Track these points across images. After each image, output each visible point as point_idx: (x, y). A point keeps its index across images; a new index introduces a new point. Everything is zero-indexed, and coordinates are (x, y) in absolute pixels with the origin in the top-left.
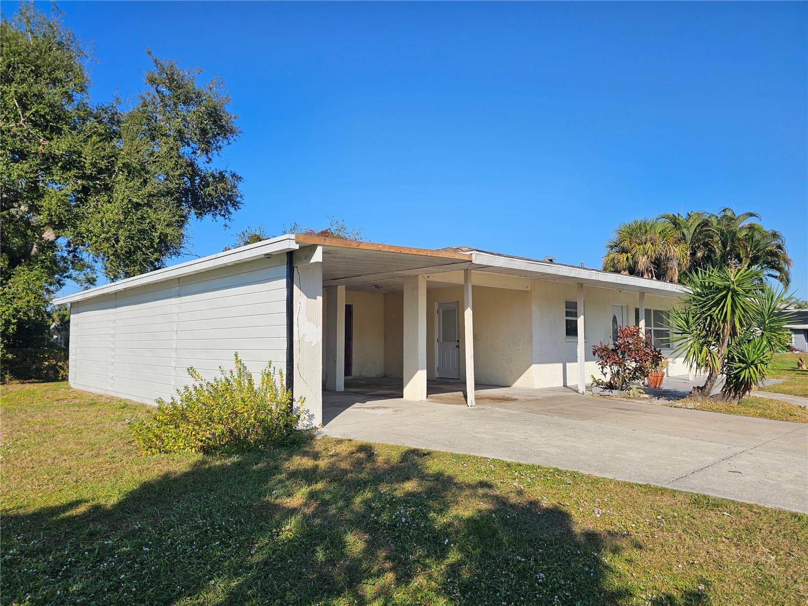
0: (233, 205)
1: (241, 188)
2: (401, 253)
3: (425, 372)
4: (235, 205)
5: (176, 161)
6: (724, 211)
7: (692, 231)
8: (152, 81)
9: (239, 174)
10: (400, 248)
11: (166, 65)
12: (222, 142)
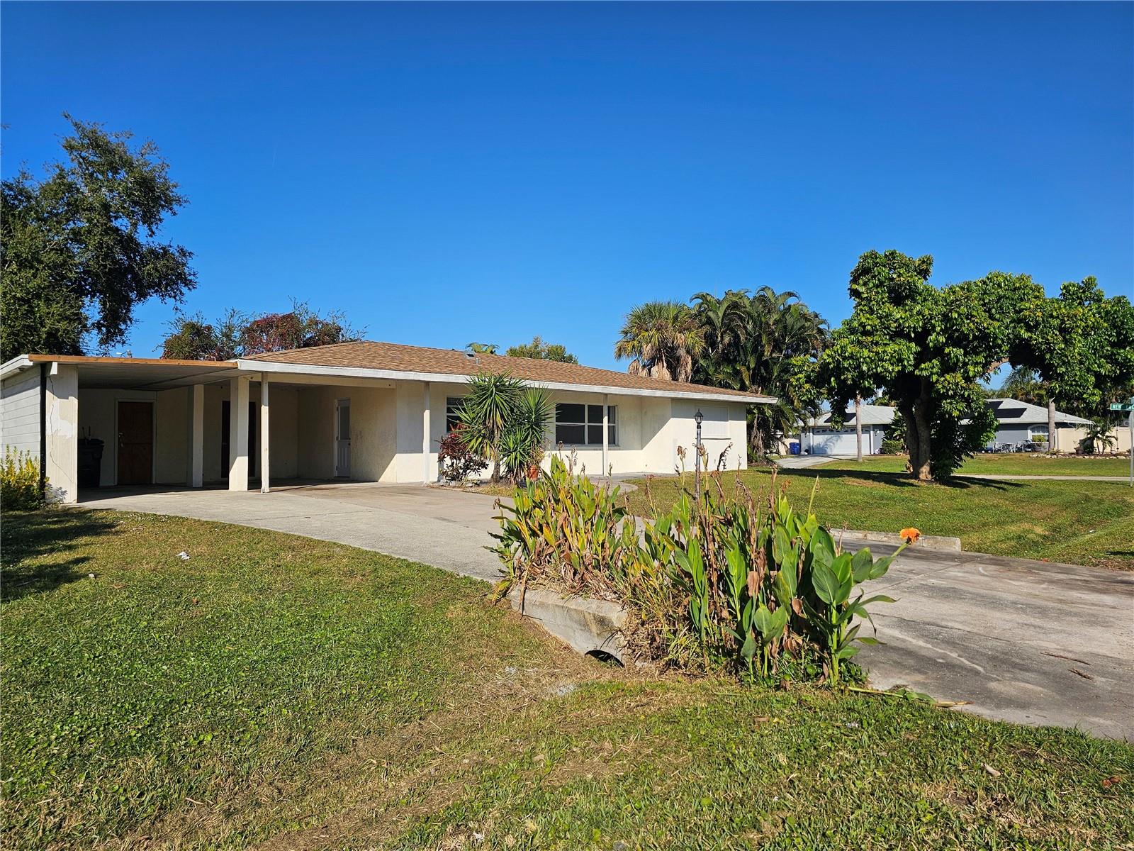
0: (186, 285)
1: (192, 265)
2: (147, 364)
3: (246, 458)
4: (187, 283)
5: (101, 239)
6: (763, 290)
7: (721, 314)
8: (71, 148)
9: (188, 248)
10: (146, 360)
11: (88, 128)
12: (164, 214)
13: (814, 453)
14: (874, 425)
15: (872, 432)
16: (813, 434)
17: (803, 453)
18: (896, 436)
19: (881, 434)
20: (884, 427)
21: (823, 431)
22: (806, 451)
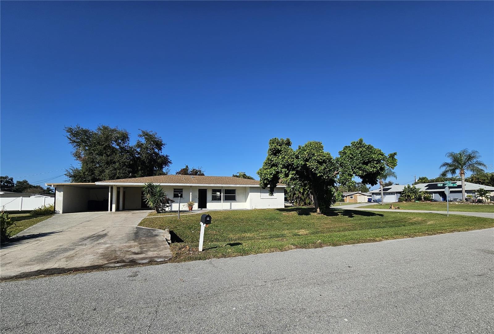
13: (376, 201)
14: (396, 192)
15: (396, 194)
16: (376, 195)
17: (372, 201)
18: (403, 196)
19: (399, 195)
20: (400, 193)
21: (379, 194)
22: (373, 201)
